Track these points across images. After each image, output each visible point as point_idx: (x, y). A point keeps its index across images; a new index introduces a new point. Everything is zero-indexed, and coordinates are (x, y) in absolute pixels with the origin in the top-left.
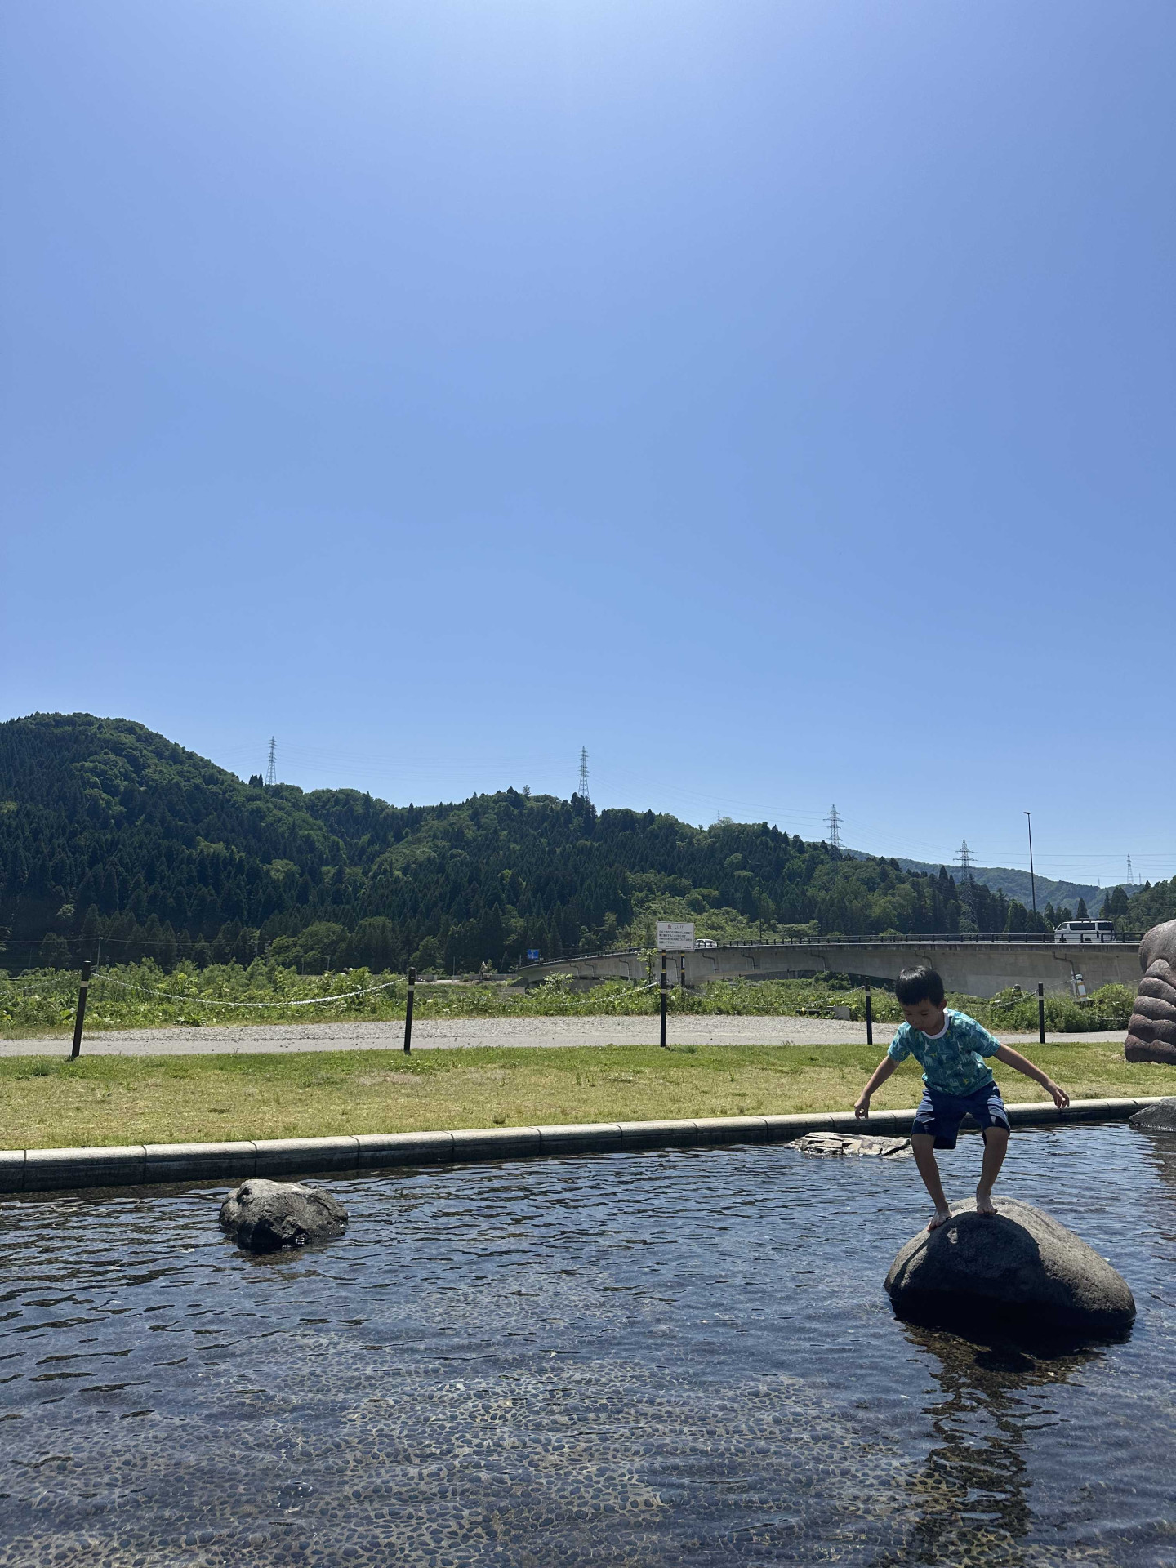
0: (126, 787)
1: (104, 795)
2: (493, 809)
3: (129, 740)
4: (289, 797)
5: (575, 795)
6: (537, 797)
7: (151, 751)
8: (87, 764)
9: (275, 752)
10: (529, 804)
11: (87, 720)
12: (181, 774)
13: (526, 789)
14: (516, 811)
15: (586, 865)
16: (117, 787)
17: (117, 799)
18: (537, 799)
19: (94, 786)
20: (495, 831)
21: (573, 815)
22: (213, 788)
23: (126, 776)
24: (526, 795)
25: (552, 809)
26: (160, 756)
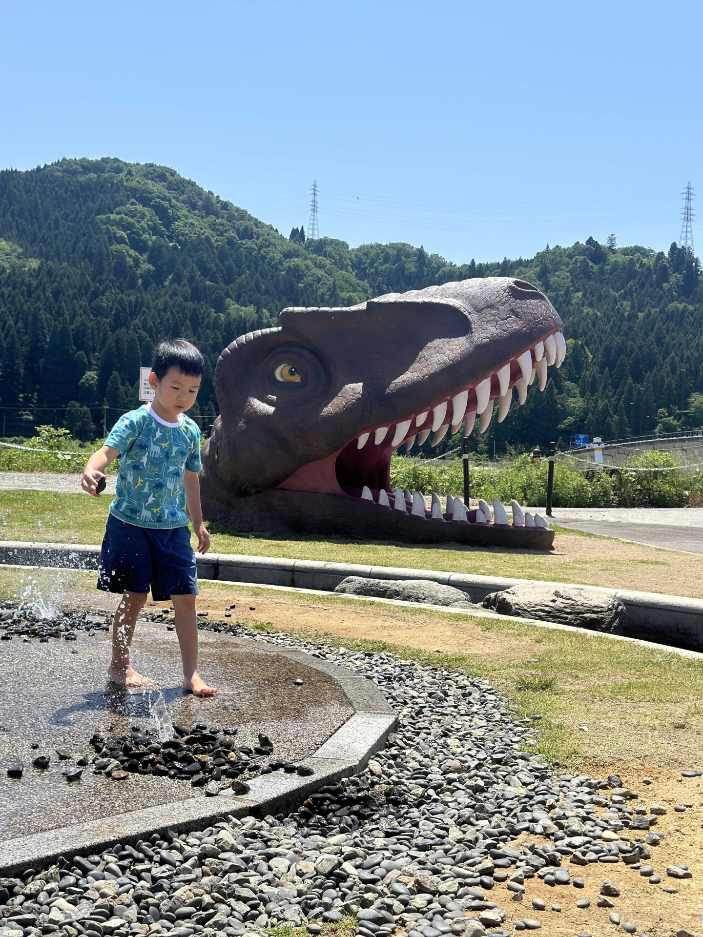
0: (154, 242)
1: (132, 252)
2: (567, 265)
3: (157, 188)
4: (334, 253)
5: (674, 245)
6: (626, 249)
7: (184, 202)
8: (112, 216)
9: (318, 199)
10: (612, 258)
11: (117, 166)
12: (213, 227)
13: (612, 239)
14: (596, 268)
15: (675, 334)
16: (145, 242)
17: (145, 256)
18: (626, 252)
19: (121, 241)
20: (567, 292)
21: (670, 271)
22: (248, 243)
23: (154, 230)
24: (610, 248)
25: (642, 265)
26: (193, 206)
